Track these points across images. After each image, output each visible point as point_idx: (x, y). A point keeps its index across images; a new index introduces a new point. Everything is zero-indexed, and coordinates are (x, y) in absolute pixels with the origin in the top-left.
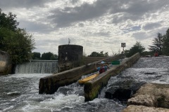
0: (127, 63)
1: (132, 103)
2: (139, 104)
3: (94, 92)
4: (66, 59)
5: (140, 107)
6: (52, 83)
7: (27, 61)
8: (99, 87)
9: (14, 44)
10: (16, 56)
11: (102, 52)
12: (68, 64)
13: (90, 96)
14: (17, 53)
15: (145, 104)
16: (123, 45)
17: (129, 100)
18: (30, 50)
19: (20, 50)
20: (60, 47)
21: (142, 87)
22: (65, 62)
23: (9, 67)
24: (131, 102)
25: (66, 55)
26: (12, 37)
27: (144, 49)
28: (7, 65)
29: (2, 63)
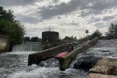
0: (89, 44)
1: (92, 72)
3: (66, 65)
4: (47, 41)
5: (98, 74)
7: (21, 43)
8: (69, 60)
9: (12, 31)
10: (13, 39)
11: (72, 37)
12: (49, 45)
13: (63, 67)
14: (14, 37)
16: (87, 32)
17: (90, 70)
18: (22, 35)
19: (16, 35)
20: (43, 33)
21: (100, 61)
22: (47, 43)
23: (8, 46)
25: (47, 39)
26: (10, 27)
27: (102, 34)
28: (7, 45)
29: (3, 44)
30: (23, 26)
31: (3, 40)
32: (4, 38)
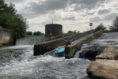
0: (94, 36)
2: (104, 59)
4: (51, 34)
6: (42, 48)
7: (24, 37)
8: (75, 50)
9: (15, 24)
10: (16, 33)
11: (75, 31)
12: (52, 38)
14: (17, 31)
15: (108, 58)
18: (25, 28)
19: (18, 29)
20: (46, 26)
21: (106, 49)
22: (50, 36)
23: (12, 40)
24: (98, 57)
25: (51, 32)
26: (13, 20)
28: (10, 39)
29: (7, 38)
30: (26, 19)
31: (7, 33)
32: (7, 31)
